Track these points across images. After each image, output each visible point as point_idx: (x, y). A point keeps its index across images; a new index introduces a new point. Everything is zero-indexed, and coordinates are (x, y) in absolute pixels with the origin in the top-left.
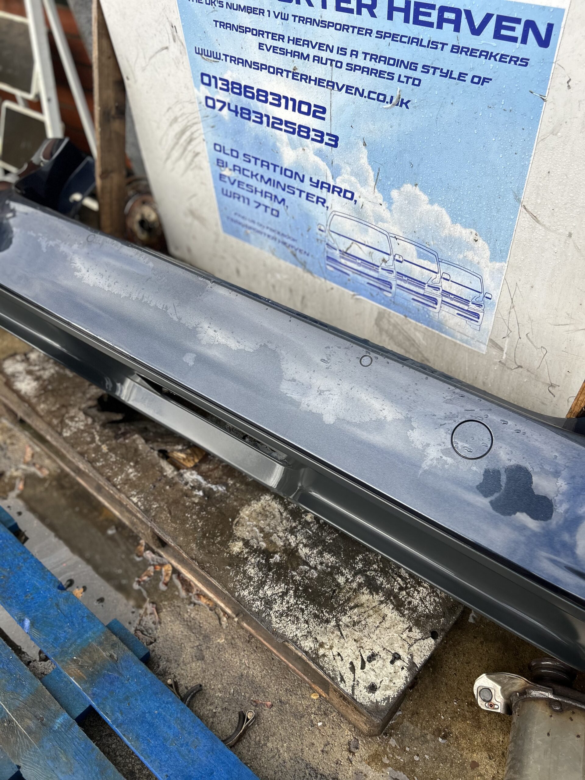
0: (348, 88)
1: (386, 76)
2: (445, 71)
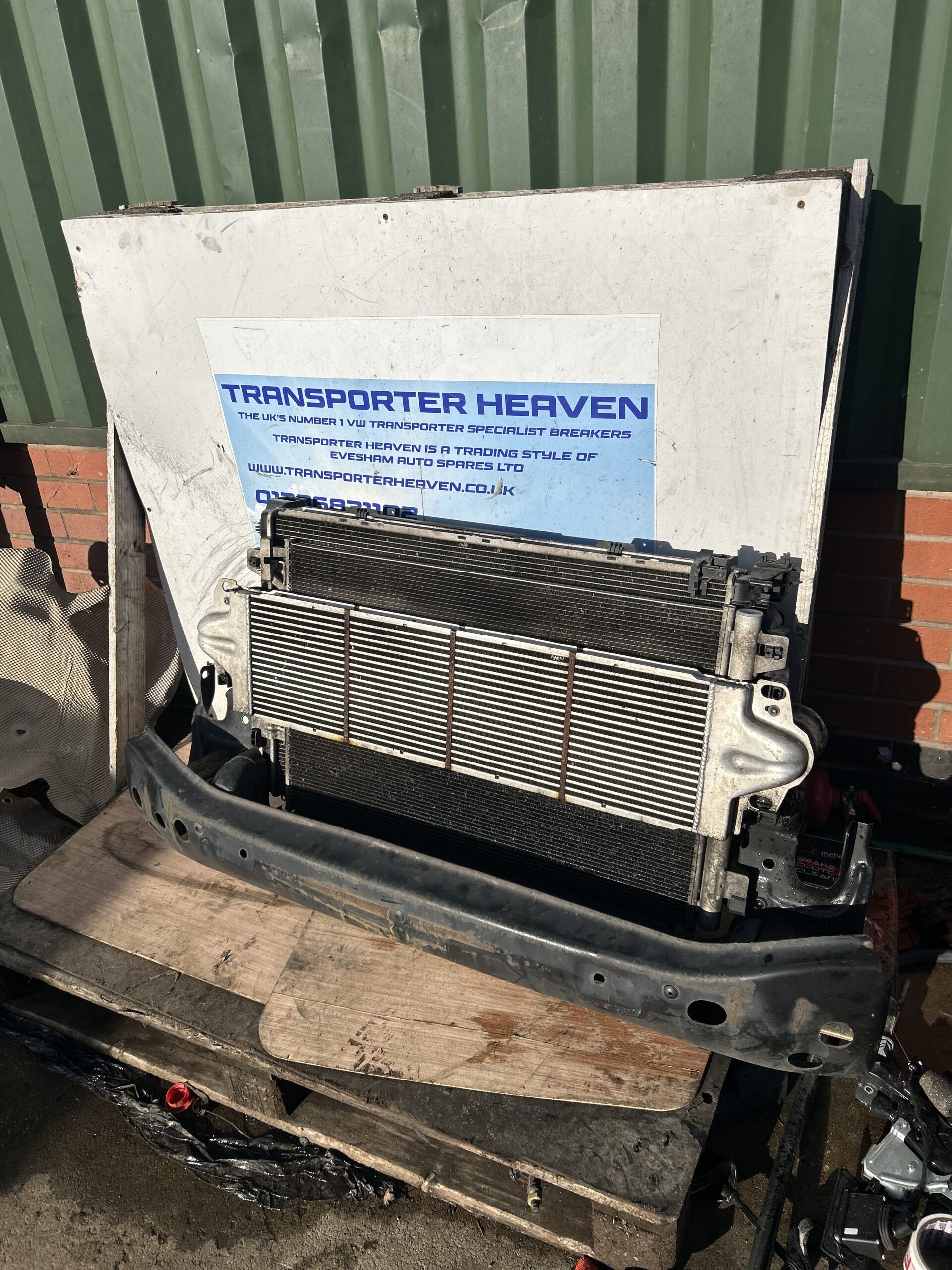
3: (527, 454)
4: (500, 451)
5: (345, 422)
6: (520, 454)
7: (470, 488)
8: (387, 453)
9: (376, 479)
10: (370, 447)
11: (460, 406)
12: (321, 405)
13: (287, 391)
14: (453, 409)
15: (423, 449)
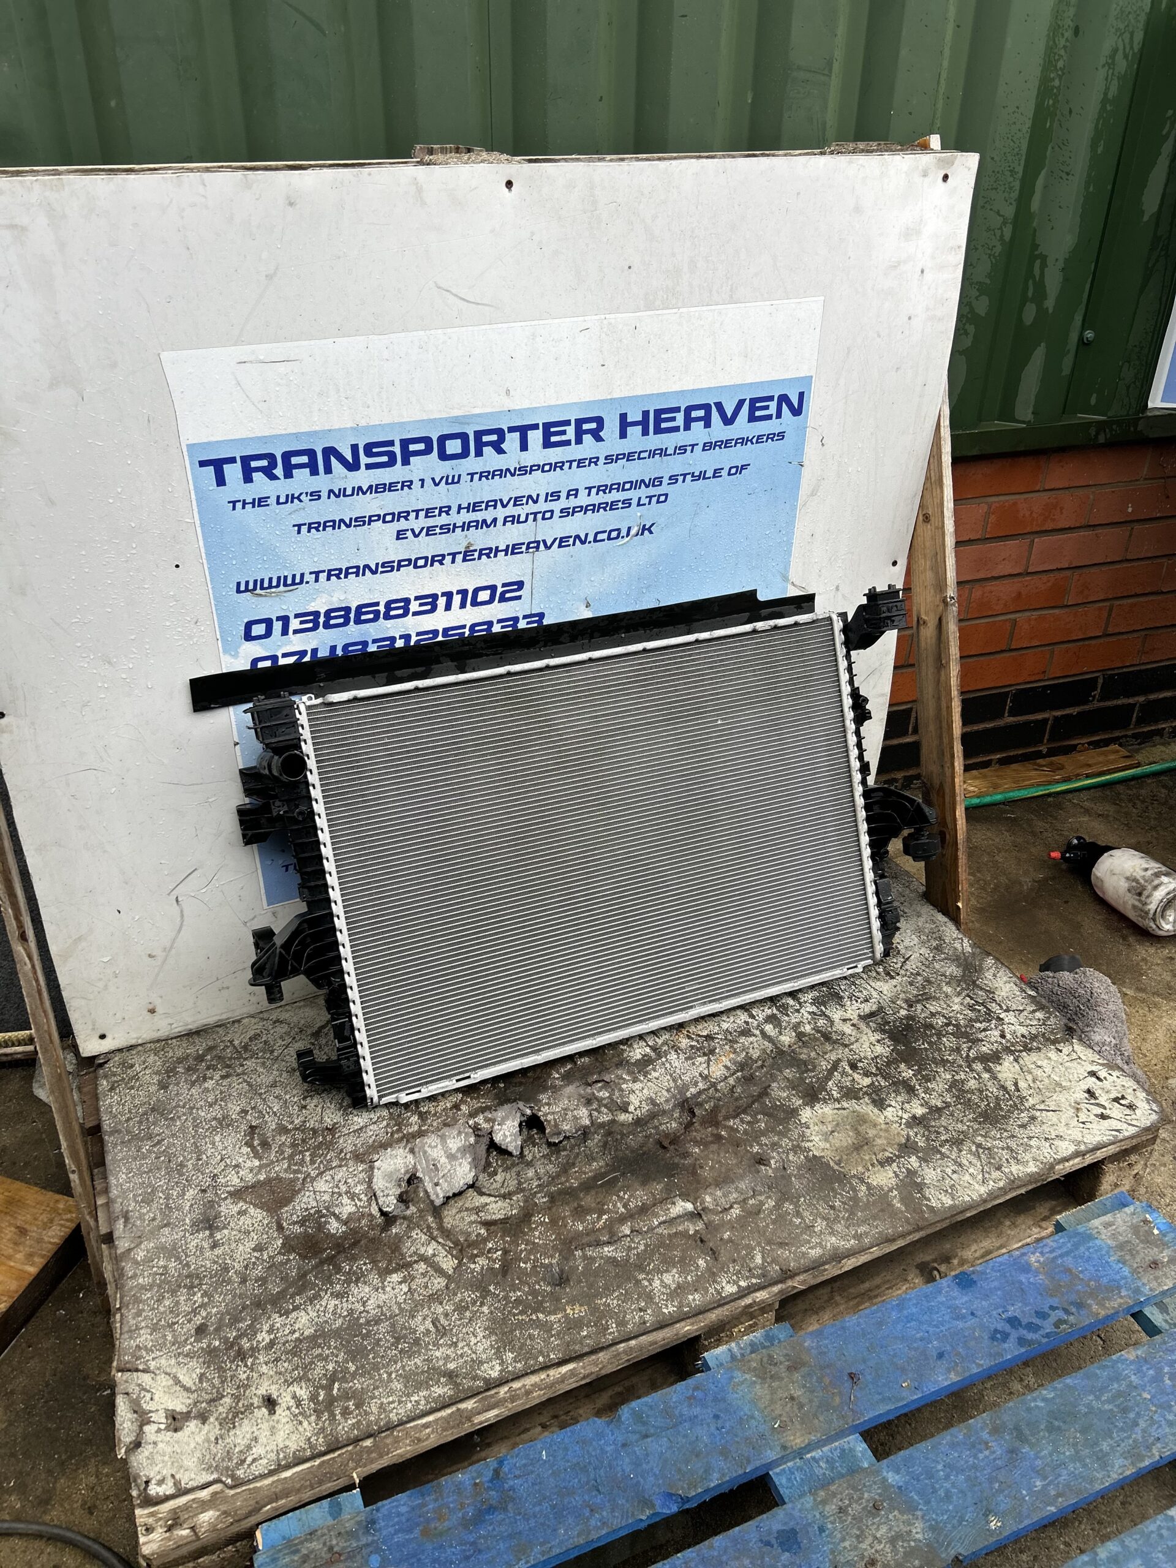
0: (562, 542)
1: (620, 505)
2: (697, 474)
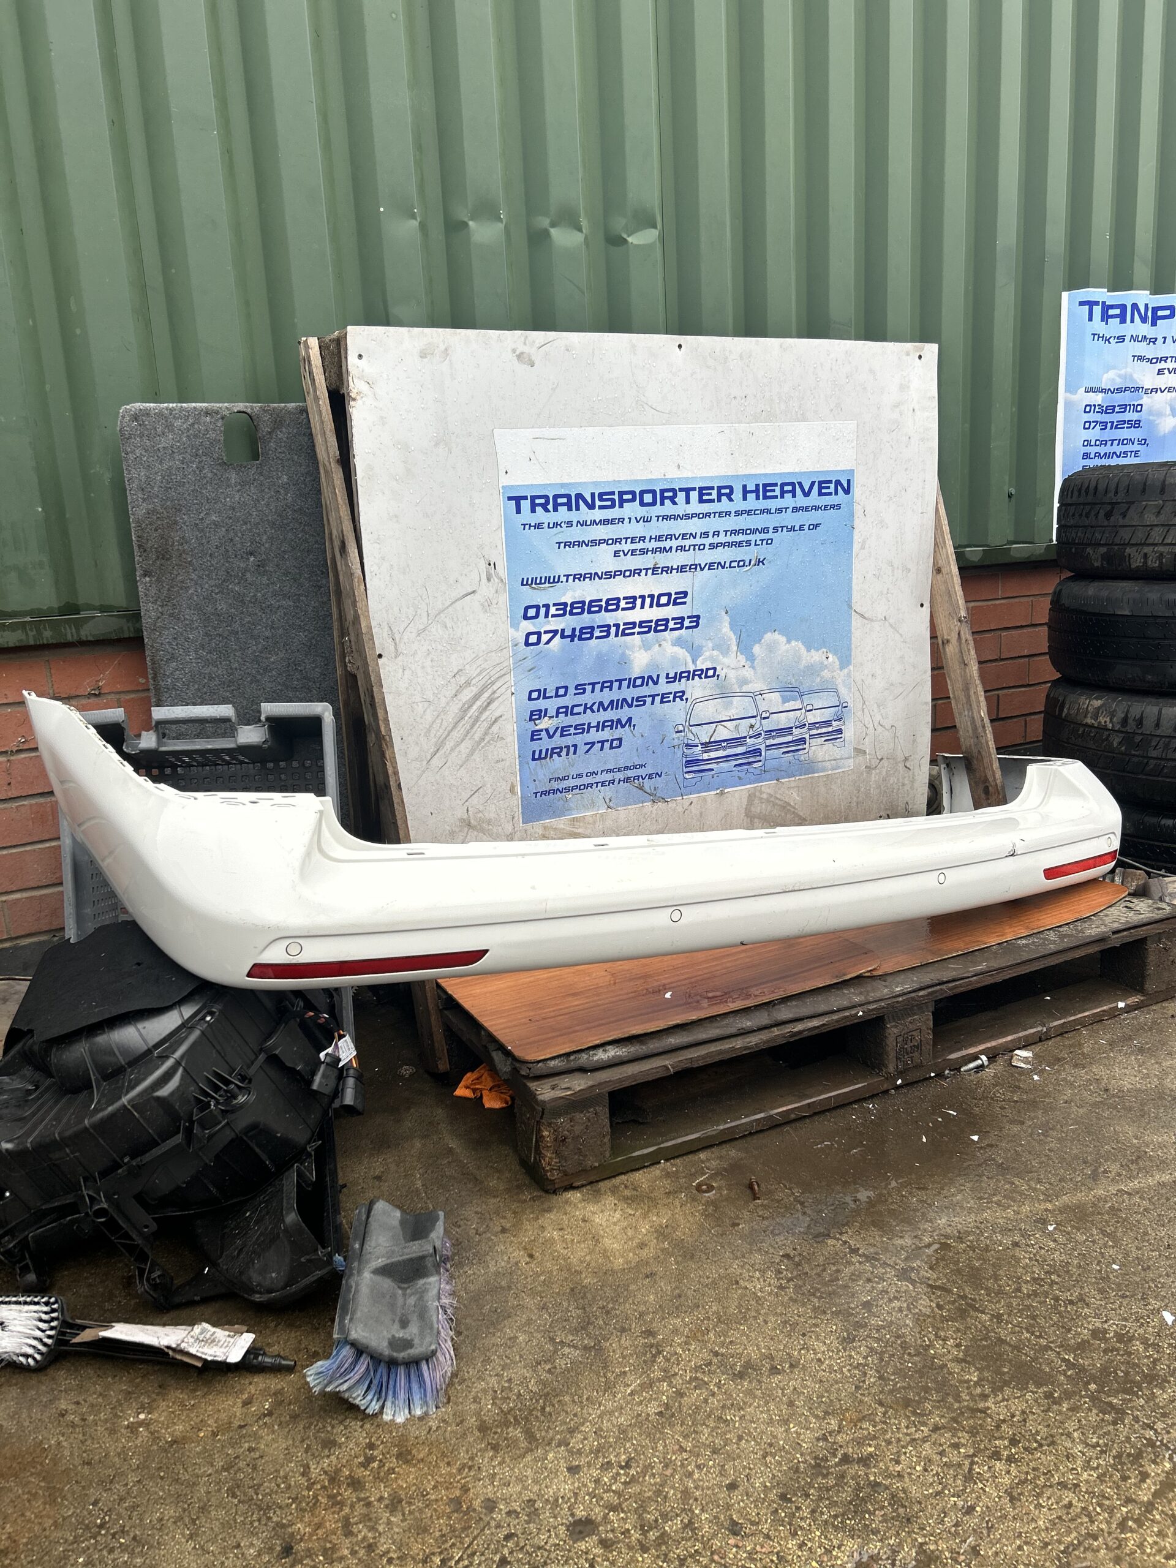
3: (776, 529)
4: (757, 529)
5: (633, 520)
6: (771, 530)
7: (733, 564)
8: (667, 544)
9: (655, 571)
10: (653, 540)
11: (729, 497)
12: (613, 506)
13: (579, 496)
14: (724, 498)
15: (698, 535)
